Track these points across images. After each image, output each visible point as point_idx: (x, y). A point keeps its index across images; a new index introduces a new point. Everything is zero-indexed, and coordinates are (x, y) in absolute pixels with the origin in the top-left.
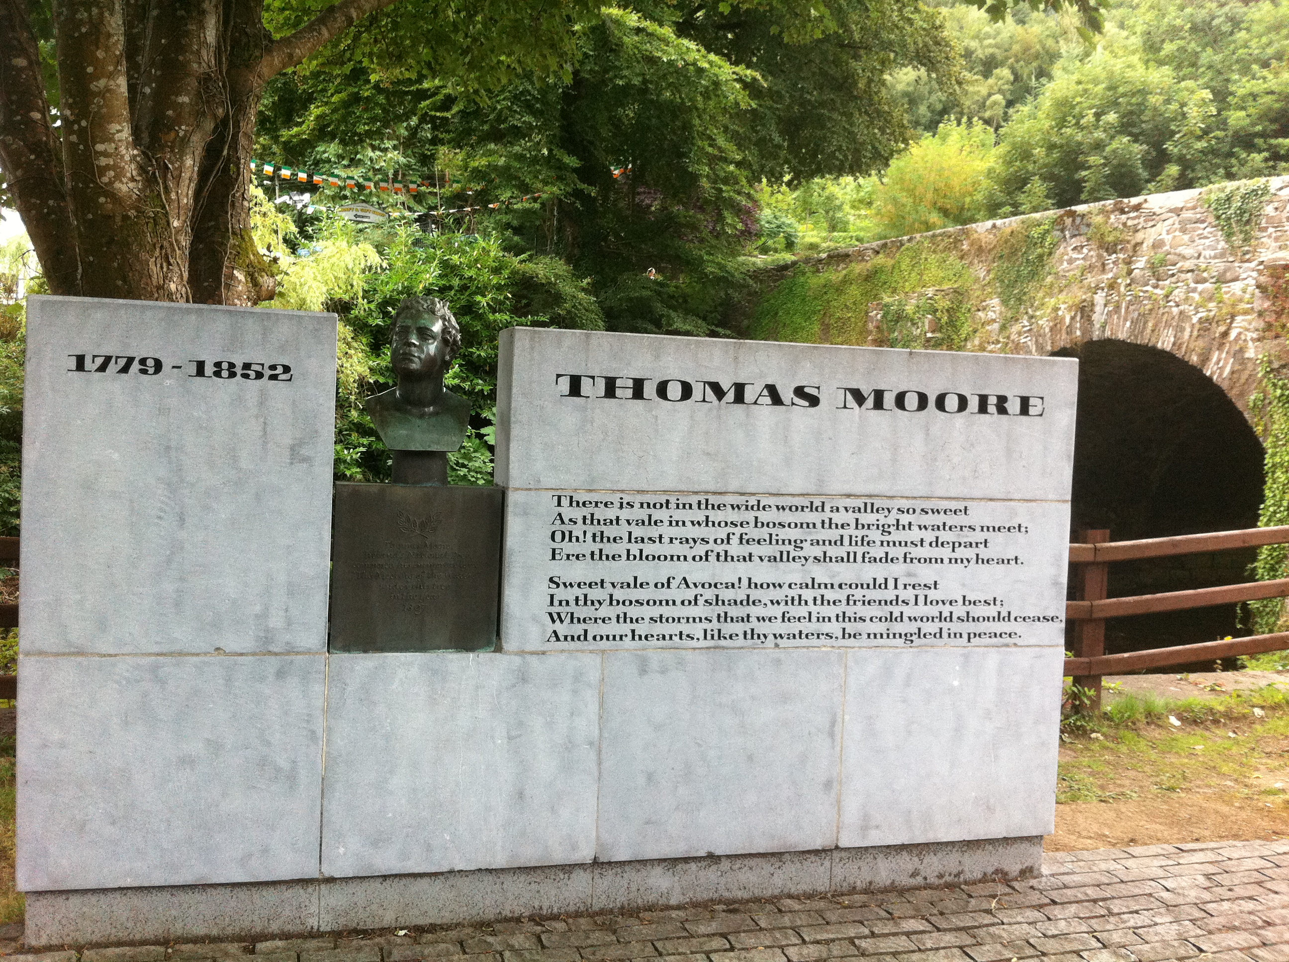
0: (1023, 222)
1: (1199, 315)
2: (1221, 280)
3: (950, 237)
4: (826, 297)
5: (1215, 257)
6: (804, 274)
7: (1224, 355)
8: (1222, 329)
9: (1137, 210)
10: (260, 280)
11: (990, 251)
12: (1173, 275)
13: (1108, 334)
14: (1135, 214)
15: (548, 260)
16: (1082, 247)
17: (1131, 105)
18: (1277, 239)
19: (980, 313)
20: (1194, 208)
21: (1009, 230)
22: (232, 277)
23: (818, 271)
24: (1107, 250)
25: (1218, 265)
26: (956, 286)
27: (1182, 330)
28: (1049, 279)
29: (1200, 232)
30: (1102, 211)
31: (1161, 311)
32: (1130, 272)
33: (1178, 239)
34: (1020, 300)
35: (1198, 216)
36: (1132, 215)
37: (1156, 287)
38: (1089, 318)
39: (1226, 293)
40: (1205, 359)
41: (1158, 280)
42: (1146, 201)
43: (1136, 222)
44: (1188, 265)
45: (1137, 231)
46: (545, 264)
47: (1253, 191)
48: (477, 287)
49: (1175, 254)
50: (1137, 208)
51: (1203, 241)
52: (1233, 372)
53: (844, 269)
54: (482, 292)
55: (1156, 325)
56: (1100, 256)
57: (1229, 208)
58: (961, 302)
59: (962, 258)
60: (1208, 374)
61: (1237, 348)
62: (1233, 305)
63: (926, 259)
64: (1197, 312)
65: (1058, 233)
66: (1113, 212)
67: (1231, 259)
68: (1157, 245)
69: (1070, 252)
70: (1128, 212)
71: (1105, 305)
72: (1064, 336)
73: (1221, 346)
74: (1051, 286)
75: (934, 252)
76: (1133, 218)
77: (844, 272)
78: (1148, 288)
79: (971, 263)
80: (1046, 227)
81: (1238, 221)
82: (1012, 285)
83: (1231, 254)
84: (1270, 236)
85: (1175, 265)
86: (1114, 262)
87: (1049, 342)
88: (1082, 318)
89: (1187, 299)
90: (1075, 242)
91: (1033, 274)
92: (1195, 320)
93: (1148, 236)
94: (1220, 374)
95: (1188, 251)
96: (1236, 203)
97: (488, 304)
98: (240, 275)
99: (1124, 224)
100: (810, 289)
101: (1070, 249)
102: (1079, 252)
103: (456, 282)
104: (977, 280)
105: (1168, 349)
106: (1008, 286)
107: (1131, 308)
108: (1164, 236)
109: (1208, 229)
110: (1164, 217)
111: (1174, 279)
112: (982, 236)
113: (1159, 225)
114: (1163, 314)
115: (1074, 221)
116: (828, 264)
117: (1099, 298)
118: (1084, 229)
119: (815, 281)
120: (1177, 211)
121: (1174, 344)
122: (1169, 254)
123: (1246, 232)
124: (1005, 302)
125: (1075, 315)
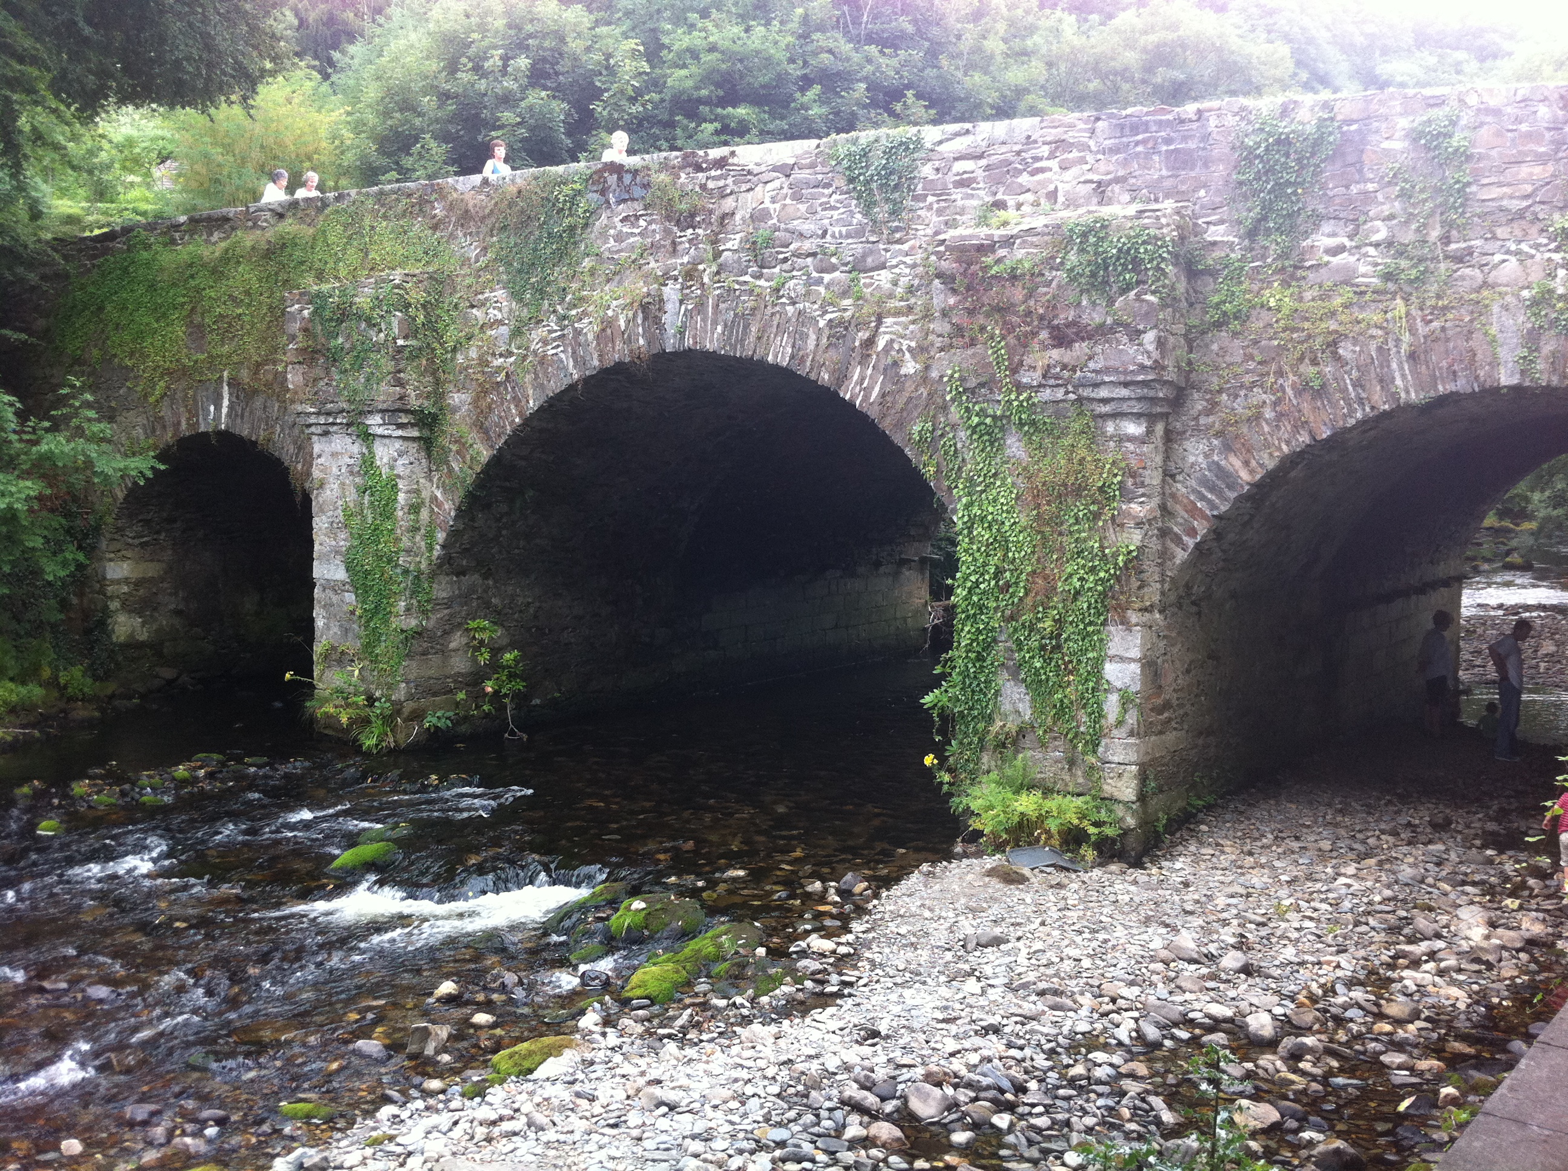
0: (536, 178)
1: (828, 317)
2: (858, 267)
3: (409, 196)
4: (192, 283)
5: (848, 236)
6: (148, 247)
7: (869, 371)
8: (863, 335)
9: (722, 167)
11: (483, 219)
12: (785, 260)
13: (689, 342)
14: (719, 172)
16: (637, 217)
17: (544, 49)
18: (940, 212)
19: (474, 311)
20: (812, 166)
21: (513, 189)
23: (173, 242)
24: (678, 223)
25: (853, 248)
26: (431, 269)
27: (804, 337)
28: (587, 263)
29: (825, 200)
30: (664, 166)
31: (769, 310)
32: (717, 255)
33: (790, 210)
34: (541, 292)
35: (820, 177)
36: (713, 173)
37: (758, 276)
38: (657, 321)
39: (866, 285)
40: (842, 377)
41: (762, 267)
42: (733, 153)
43: (721, 183)
44: (808, 246)
45: (723, 197)
47: (901, 144)
49: (786, 230)
50: (721, 163)
51: (828, 213)
52: (883, 395)
53: (221, 239)
55: (762, 330)
56: (667, 232)
57: (867, 167)
58: (440, 293)
59: (435, 228)
60: (847, 397)
61: (889, 361)
62: (880, 302)
63: (373, 228)
64: (825, 312)
65: (596, 196)
66: (682, 168)
67: (873, 239)
68: (759, 216)
69: (619, 225)
70: (708, 169)
71: (681, 302)
72: (619, 345)
73: (864, 359)
74: (592, 272)
75: (385, 217)
76: (714, 178)
77: (223, 245)
78: (747, 278)
79: (452, 236)
80: (577, 186)
81: (881, 185)
82: (525, 270)
83: (873, 232)
84: (930, 208)
85: (787, 246)
86: (690, 241)
87: (595, 356)
88: (645, 319)
89: (808, 293)
90: (624, 210)
91: (561, 255)
92: (822, 323)
93: (744, 204)
94: (866, 397)
95: (807, 227)
96: (878, 160)
99: (703, 187)
100: (162, 270)
101: (617, 220)
102: (633, 225)
104: (465, 262)
105: (785, 364)
106: (520, 271)
107: (722, 306)
108: (767, 204)
109: (835, 197)
110: (765, 177)
111: (786, 266)
112: (467, 197)
113: (759, 188)
114: (773, 314)
115: (620, 179)
116: (192, 232)
117: (671, 292)
118: (637, 192)
119: (171, 258)
120: (786, 170)
121: (792, 357)
122: (778, 230)
123: (895, 202)
124: (516, 295)
125: (635, 316)
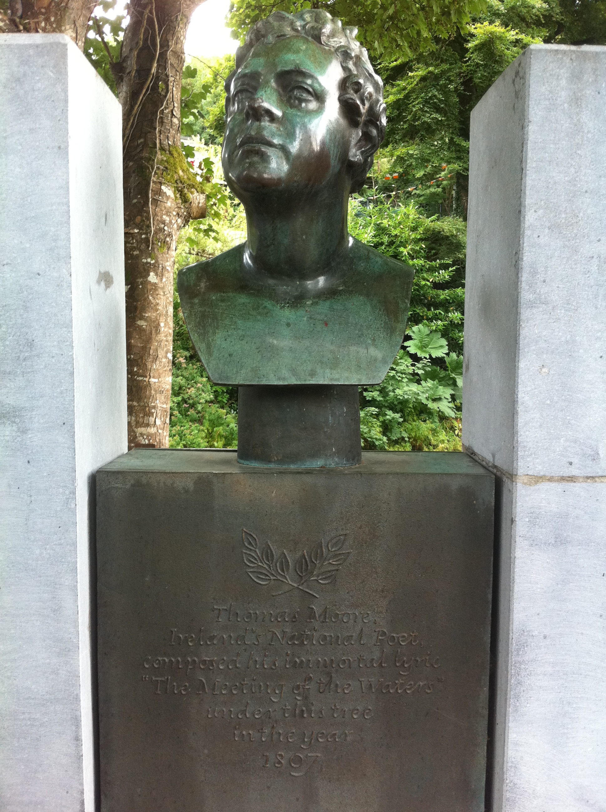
10: (190, 196)
15: (450, 219)
22: (159, 192)
46: (449, 221)
48: (401, 242)
54: (403, 244)
97: (409, 253)
98: (168, 191)
103: (386, 239)
